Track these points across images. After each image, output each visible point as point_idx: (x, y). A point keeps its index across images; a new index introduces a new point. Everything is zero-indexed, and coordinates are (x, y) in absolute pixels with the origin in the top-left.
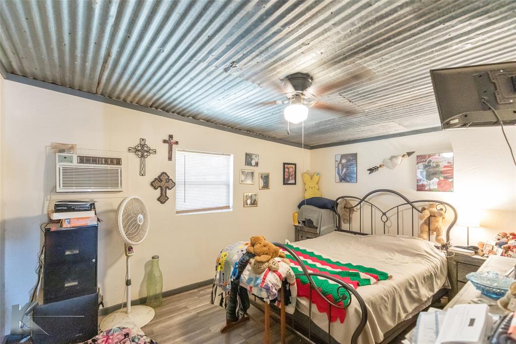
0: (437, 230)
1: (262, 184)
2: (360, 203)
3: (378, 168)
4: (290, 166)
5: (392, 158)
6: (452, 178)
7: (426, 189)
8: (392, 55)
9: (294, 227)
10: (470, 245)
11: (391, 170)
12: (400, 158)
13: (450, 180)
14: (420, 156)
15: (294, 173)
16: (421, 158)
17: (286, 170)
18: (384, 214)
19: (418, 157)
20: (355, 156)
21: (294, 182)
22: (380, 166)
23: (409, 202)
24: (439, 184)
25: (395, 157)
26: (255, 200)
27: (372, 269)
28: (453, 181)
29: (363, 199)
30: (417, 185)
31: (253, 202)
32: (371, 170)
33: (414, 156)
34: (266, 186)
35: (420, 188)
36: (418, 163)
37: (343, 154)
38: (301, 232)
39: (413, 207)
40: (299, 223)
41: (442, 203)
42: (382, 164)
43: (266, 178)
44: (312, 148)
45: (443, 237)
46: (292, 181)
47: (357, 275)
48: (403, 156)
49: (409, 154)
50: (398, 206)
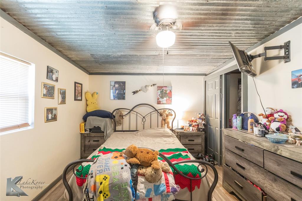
0: (168, 123)
1: (60, 99)
2: (129, 112)
3: (138, 91)
4: (79, 85)
5: (146, 86)
6: (171, 98)
7: (161, 103)
8: (218, 25)
9: (80, 135)
10: (179, 128)
11: (145, 93)
12: (150, 87)
13: (171, 99)
14: (159, 86)
15: (80, 91)
16: (160, 88)
17: (77, 88)
18: (144, 117)
19: (158, 87)
20: (124, 83)
21: (81, 99)
22: (140, 90)
23: (156, 110)
24: (166, 100)
25: (147, 86)
26: (55, 115)
27: (177, 149)
28: (171, 100)
29: (132, 110)
30: (158, 101)
31: (53, 117)
32: (134, 93)
33: (156, 86)
34: (63, 101)
35: (159, 103)
36: (158, 90)
37: (116, 81)
38: (88, 138)
39: (158, 112)
40: (85, 130)
41: (170, 109)
42: (140, 89)
43: (63, 94)
44: (91, 74)
45: (170, 125)
46: (79, 98)
47: (180, 155)
48: (151, 86)
49: (154, 85)
50: (151, 113)
